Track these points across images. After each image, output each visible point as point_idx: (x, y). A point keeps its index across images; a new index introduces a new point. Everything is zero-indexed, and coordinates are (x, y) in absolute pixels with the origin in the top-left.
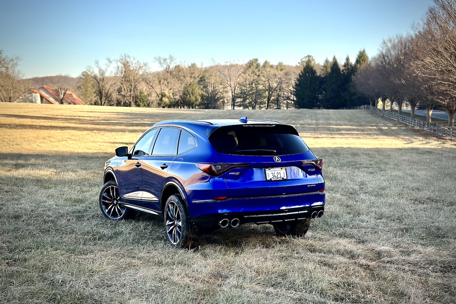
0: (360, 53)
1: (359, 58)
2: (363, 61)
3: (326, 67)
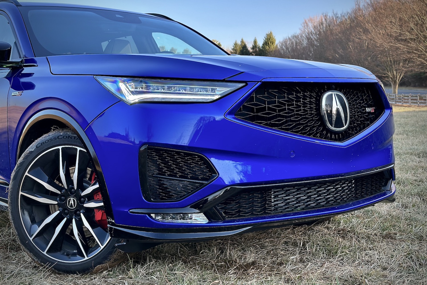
0: (267, 35)
1: (268, 40)
2: (272, 43)
3: (236, 50)
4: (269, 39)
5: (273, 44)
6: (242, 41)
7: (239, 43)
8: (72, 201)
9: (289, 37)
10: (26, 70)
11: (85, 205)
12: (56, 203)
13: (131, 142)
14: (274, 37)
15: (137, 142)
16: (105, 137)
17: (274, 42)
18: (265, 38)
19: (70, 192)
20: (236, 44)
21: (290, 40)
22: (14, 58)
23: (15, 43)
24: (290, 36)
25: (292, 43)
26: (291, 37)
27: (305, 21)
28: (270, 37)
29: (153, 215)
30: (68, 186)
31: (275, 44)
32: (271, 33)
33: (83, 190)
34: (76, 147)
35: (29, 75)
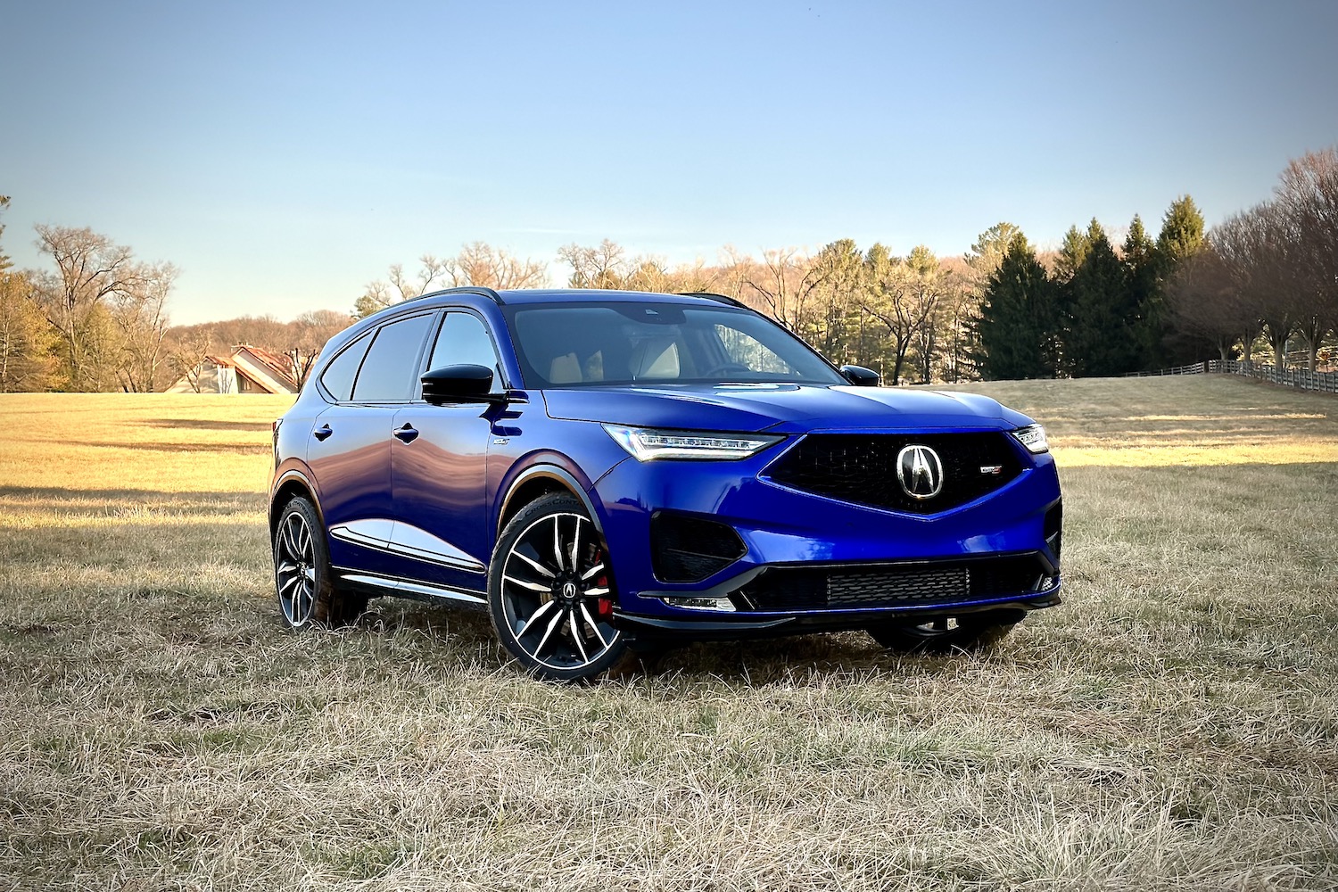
0: (1176, 206)
1: (1177, 223)
2: (1189, 232)
3: (1072, 255)
4: (1182, 220)
5: (1192, 234)
6: (1094, 227)
7: (1083, 230)
8: (569, 587)
9: (1243, 216)
10: (511, 408)
11: (587, 593)
12: (550, 590)
13: (643, 509)
14: (1199, 212)
15: (650, 509)
16: (616, 502)
17: (1199, 229)
18: (1167, 214)
19: (568, 575)
20: (1073, 235)
21: (1248, 221)
22: (496, 389)
23: (497, 365)
24: (1247, 211)
25: (1256, 233)
26: (1251, 212)
27: (1293, 165)
28: (1186, 214)
29: (667, 600)
30: (565, 568)
31: (1201, 234)
32: (1187, 199)
33: (583, 573)
34: (576, 515)
35: (516, 415)
